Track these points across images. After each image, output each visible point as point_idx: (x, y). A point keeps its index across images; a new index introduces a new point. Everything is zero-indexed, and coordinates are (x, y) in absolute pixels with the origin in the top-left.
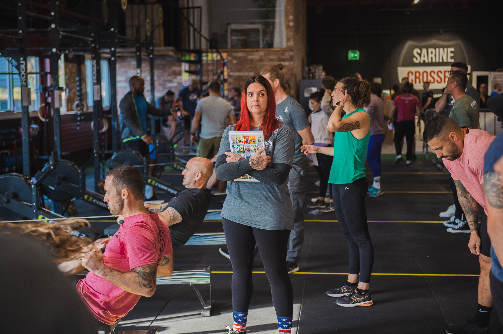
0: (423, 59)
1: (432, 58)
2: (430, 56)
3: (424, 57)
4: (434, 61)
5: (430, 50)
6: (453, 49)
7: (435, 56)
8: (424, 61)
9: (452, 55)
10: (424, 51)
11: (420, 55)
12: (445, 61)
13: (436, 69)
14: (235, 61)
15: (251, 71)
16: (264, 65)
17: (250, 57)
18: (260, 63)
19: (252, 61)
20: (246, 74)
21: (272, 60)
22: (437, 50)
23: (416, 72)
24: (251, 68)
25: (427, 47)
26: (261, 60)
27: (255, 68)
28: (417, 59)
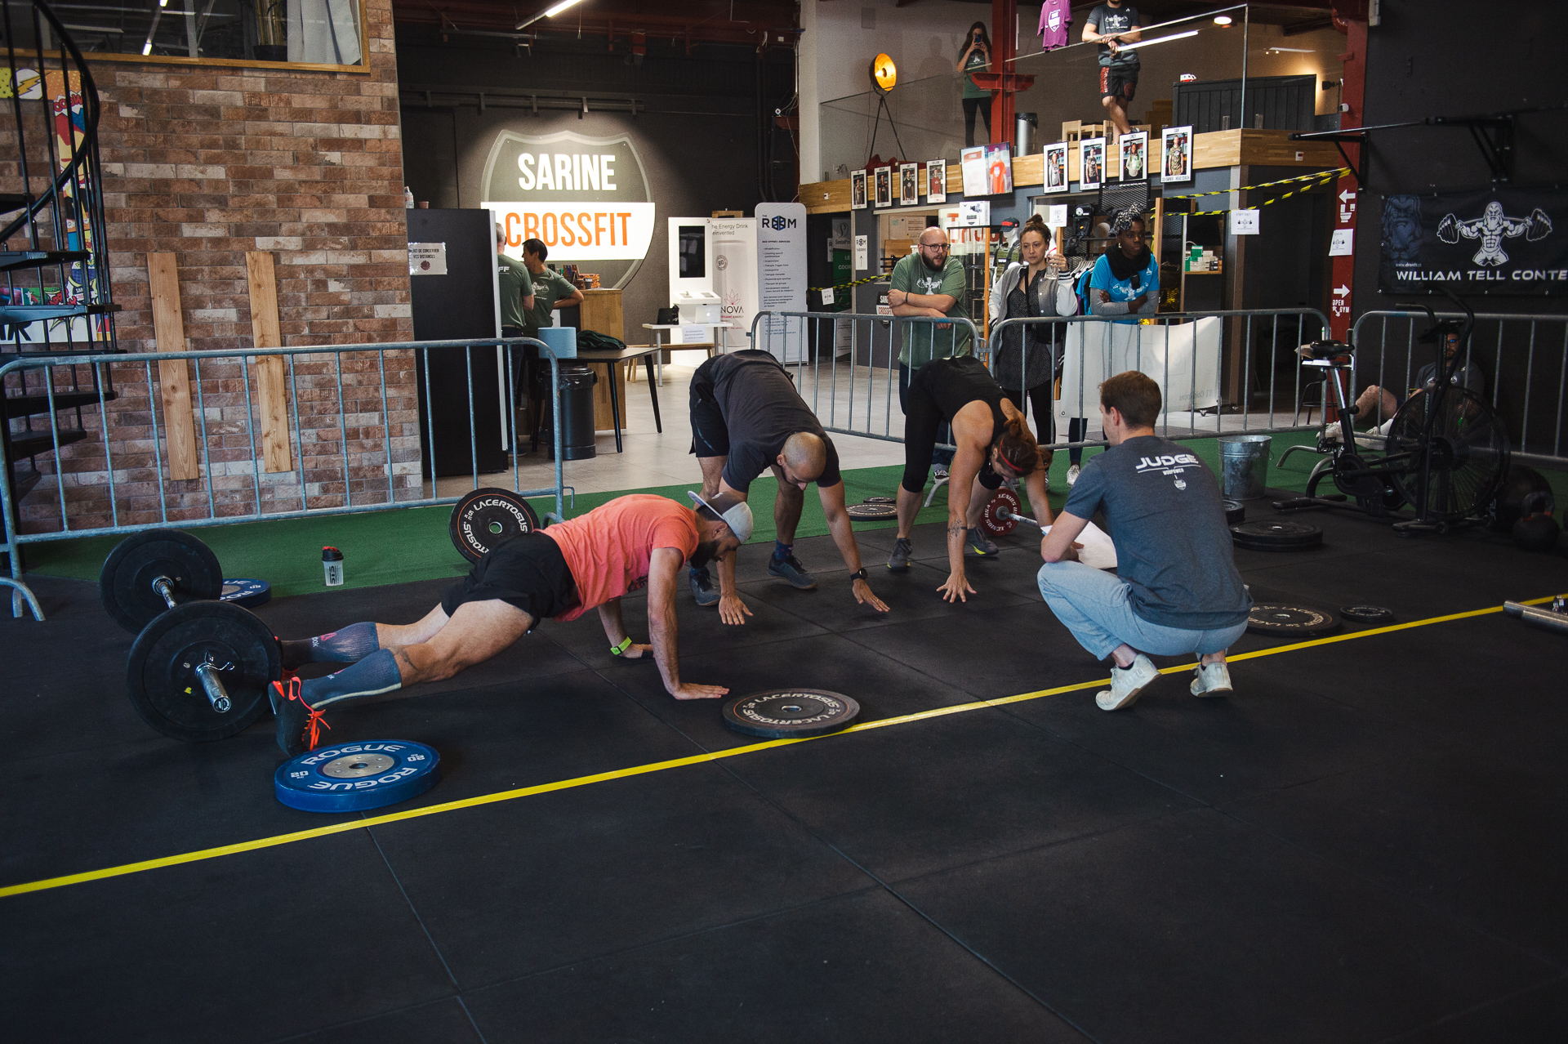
0: (541, 181)
1: (564, 179)
2: (559, 173)
3: (545, 176)
4: (569, 187)
5: (559, 158)
6: (612, 158)
7: (572, 172)
8: (545, 186)
9: (611, 172)
10: (544, 159)
11: (534, 169)
12: (596, 187)
13: (576, 208)
14: (126, 112)
15: (212, 161)
16: (273, 134)
17: (200, 96)
18: (250, 126)
19: (212, 112)
20: (188, 171)
21: (305, 115)
22: (576, 157)
23: (527, 216)
24: (213, 144)
25: (551, 151)
26: (256, 111)
27: (232, 145)
28: (527, 181)
